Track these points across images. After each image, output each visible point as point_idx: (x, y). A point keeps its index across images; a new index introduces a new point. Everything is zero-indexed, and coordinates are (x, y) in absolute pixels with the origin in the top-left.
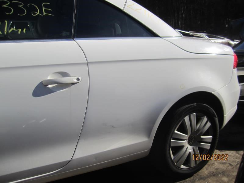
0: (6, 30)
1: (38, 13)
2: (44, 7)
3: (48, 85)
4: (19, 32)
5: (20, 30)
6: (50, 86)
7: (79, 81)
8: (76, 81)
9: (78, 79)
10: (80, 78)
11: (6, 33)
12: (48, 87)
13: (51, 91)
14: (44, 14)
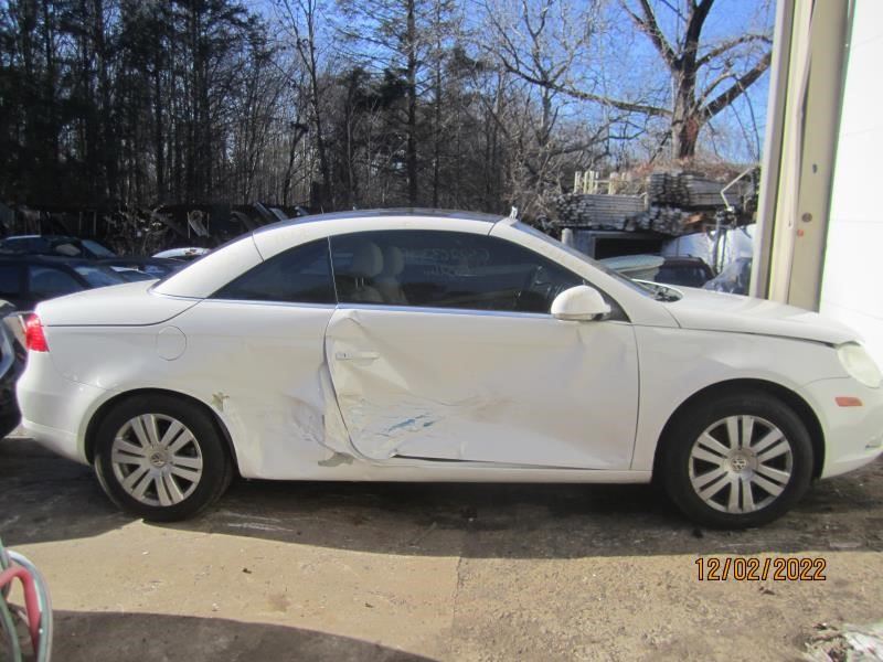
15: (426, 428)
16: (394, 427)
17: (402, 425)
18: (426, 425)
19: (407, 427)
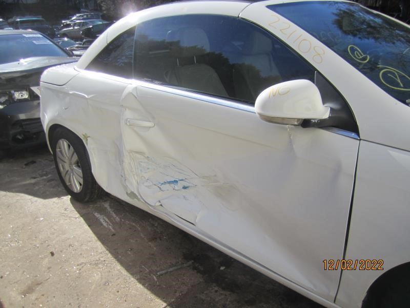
15: (183, 190)
16: (165, 183)
17: (170, 183)
18: (185, 188)
19: (173, 185)
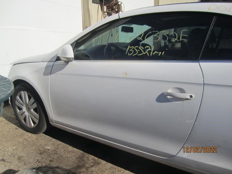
0: (151, 53)
1: (176, 39)
2: (182, 33)
3: (167, 96)
4: (159, 55)
5: (160, 53)
6: (168, 97)
7: (191, 98)
8: (189, 98)
9: (191, 96)
10: (193, 96)
11: (151, 55)
12: (167, 97)
13: (168, 101)
14: (181, 39)
